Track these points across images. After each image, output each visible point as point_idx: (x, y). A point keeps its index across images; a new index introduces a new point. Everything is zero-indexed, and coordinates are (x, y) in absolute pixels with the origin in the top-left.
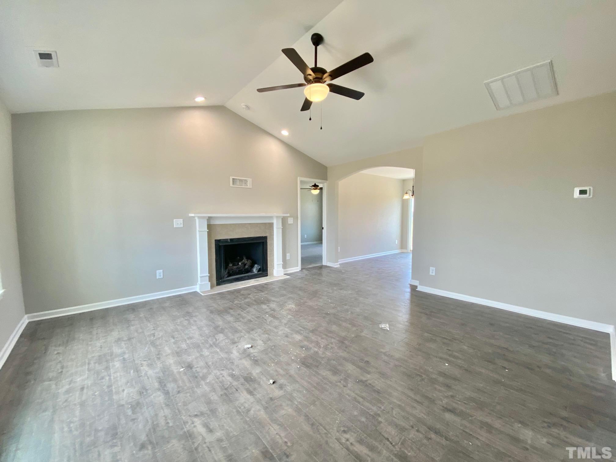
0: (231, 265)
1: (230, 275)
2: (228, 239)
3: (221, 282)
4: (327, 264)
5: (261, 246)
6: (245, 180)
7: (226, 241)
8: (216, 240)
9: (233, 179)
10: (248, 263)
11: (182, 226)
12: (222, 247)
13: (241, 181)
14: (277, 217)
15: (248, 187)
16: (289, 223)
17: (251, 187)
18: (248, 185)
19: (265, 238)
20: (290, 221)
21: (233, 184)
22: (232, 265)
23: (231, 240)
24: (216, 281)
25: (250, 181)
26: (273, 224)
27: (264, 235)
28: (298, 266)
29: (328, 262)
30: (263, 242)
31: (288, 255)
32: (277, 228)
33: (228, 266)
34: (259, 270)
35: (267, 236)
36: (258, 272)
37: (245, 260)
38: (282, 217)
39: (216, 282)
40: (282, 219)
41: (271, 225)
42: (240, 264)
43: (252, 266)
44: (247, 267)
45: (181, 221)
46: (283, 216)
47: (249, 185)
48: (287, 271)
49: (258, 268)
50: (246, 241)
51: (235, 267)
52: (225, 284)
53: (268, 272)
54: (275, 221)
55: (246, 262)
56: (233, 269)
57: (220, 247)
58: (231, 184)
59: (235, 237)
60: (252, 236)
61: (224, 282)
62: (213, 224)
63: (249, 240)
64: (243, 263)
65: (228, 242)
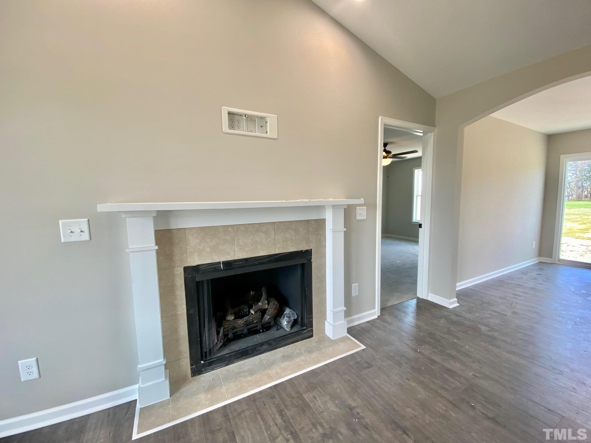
0: (231, 318)
1: (228, 341)
2: (219, 263)
3: (204, 366)
4: (428, 298)
5: (298, 273)
6: (262, 118)
7: (213, 267)
8: (186, 269)
9: (230, 113)
10: (271, 308)
11: (85, 237)
12: (205, 283)
13: (250, 119)
14: (335, 207)
15: (268, 135)
16: (359, 217)
17: (275, 136)
18: (268, 131)
19: (307, 254)
20: (361, 214)
21: (232, 125)
22: (233, 318)
23: (228, 264)
24: (191, 365)
25: (272, 119)
26: (324, 220)
27: (303, 247)
28: (374, 308)
29: (430, 294)
30: (303, 265)
31: (355, 286)
32: (334, 232)
33: (225, 319)
34: (295, 323)
35: (311, 250)
36: (292, 327)
37: (262, 304)
38: (346, 207)
39: (192, 369)
40: (344, 210)
41: (320, 224)
42: (252, 312)
43: (280, 314)
44: (267, 317)
45: (83, 223)
46: (348, 205)
47: (272, 131)
48: (352, 321)
49: (292, 318)
50: (264, 263)
51: (241, 322)
52: (213, 369)
53: (312, 327)
54: (329, 216)
55: (267, 306)
56: (234, 328)
57: (199, 284)
58: (225, 127)
59: (236, 258)
60: (277, 252)
61: (210, 364)
62: (170, 230)
63: (270, 262)
64: (260, 310)
65: (220, 270)
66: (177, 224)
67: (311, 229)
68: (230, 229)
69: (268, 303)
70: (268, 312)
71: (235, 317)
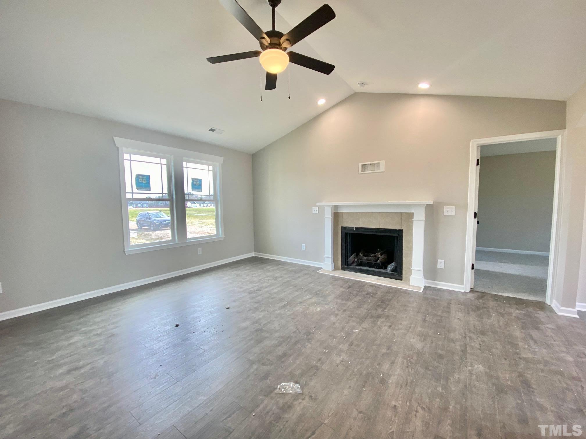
2: (353, 227)
3: (346, 268)
4: (551, 302)
5: (395, 241)
6: (379, 163)
7: (351, 229)
8: (342, 227)
9: (362, 165)
10: (382, 258)
11: (317, 212)
13: (373, 165)
15: (380, 171)
16: (446, 214)
17: (384, 170)
18: (380, 169)
19: (401, 232)
20: (449, 211)
21: (363, 170)
23: (357, 229)
24: (341, 265)
25: (382, 163)
26: (412, 214)
27: (398, 228)
29: (553, 300)
30: (398, 237)
31: (440, 261)
33: (359, 254)
35: (403, 230)
36: (393, 272)
37: (377, 254)
38: (427, 205)
39: (342, 267)
40: (426, 208)
41: (410, 216)
42: (373, 256)
44: (379, 261)
45: (317, 208)
47: (382, 168)
48: (428, 283)
50: (373, 232)
51: (365, 258)
53: (402, 275)
56: (363, 260)
57: (346, 234)
58: (360, 172)
59: (361, 227)
60: (381, 227)
61: (348, 268)
62: (338, 212)
63: (376, 232)
64: (376, 256)
65: (354, 231)
66: (340, 210)
67: (403, 218)
68: (359, 214)
69: (381, 255)
70: (380, 259)
71: (364, 256)
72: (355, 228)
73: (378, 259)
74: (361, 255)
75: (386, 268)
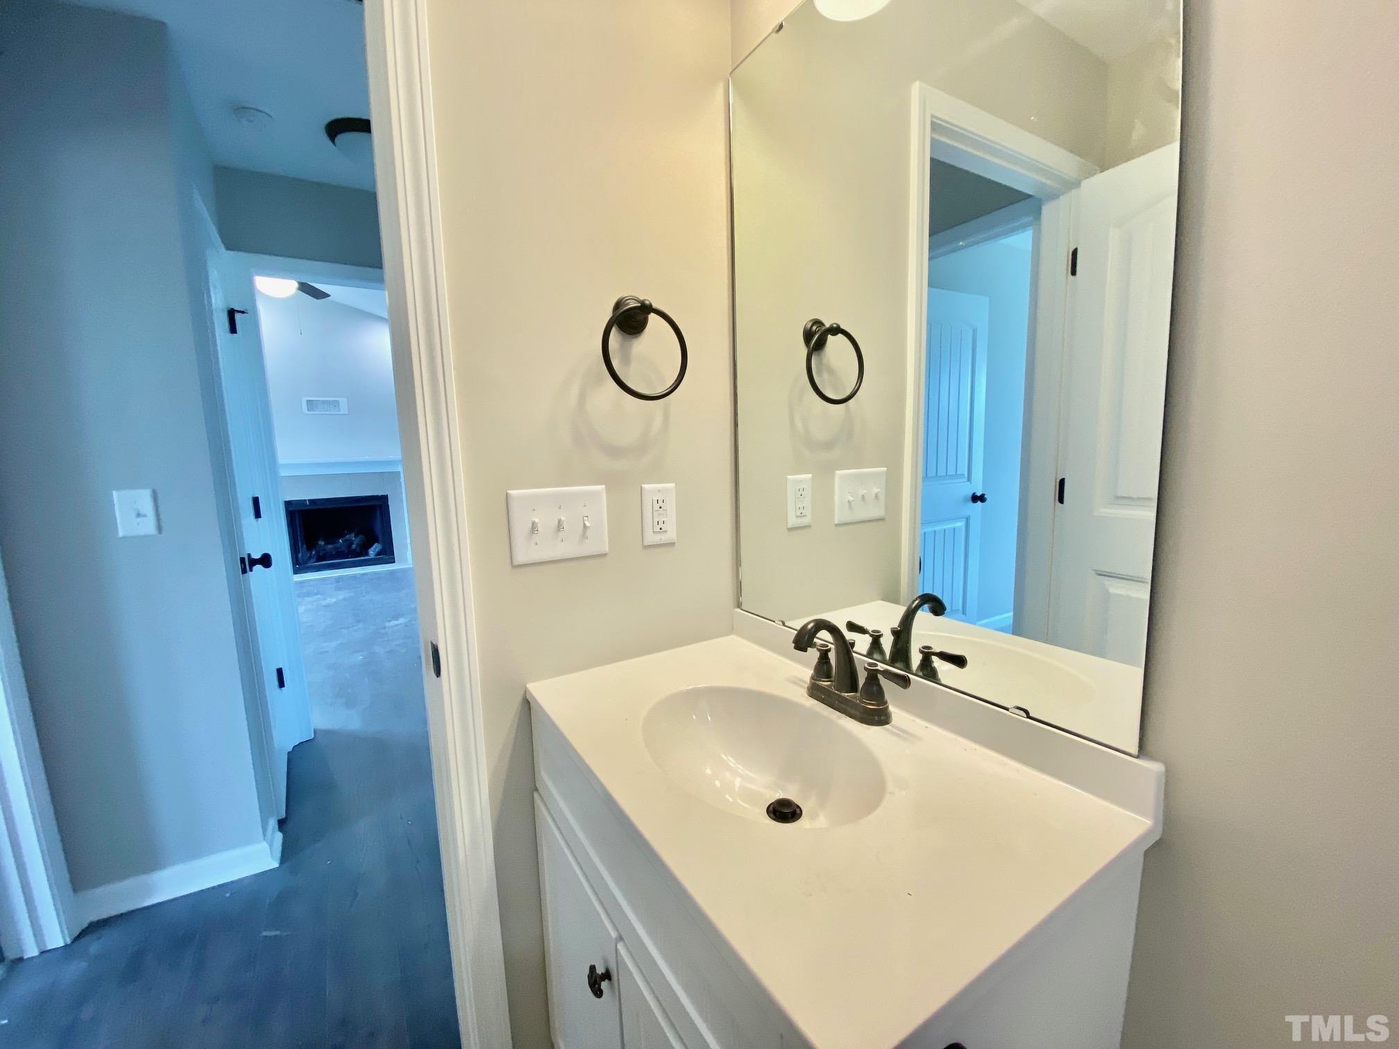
2: (305, 501)
6: (335, 402)
10: (359, 540)
15: (341, 413)
17: (347, 413)
18: (341, 410)
19: (383, 498)
23: (312, 501)
25: (344, 402)
26: (397, 473)
27: (380, 493)
30: (381, 506)
35: (387, 495)
36: (378, 555)
37: (350, 537)
41: (394, 476)
42: (341, 542)
43: (367, 547)
49: (378, 550)
51: (330, 546)
53: (394, 555)
55: (354, 539)
56: (326, 550)
63: (348, 502)
64: (346, 541)
65: (306, 505)
67: (385, 479)
69: (356, 537)
70: (355, 543)
71: (327, 543)
72: (309, 500)
73: (352, 544)
74: (322, 543)
75: (367, 554)
